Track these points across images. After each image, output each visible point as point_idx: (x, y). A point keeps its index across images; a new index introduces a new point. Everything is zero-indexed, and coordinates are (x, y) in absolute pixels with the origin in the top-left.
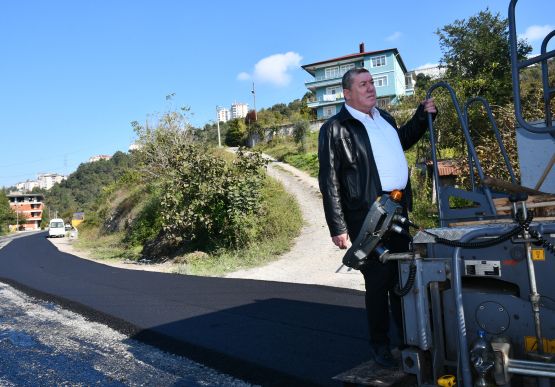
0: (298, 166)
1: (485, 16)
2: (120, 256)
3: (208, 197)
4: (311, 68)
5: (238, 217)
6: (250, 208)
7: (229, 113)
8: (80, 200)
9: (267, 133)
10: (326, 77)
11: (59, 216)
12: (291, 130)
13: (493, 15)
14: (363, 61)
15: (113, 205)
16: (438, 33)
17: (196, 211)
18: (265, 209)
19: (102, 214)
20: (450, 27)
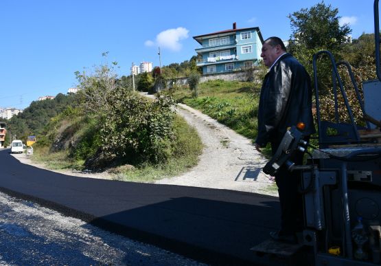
0: (193, 106)
1: (321, 7)
2: (69, 167)
3: (135, 126)
4: (200, 38)
5: (157, 141)
6: (165, 134)
7: (139, 69)
8: (31, 127)
9: (169, 83)
10: (210, 45)
11: (17, 139)
12: (185, 81)
13: (327, 6)
14: (235, 35)
15: (59, 131)
16: (290, 17)
17: (126, 136)
18: (175, 135)
19: (51, 137)
20: (298, 13)
